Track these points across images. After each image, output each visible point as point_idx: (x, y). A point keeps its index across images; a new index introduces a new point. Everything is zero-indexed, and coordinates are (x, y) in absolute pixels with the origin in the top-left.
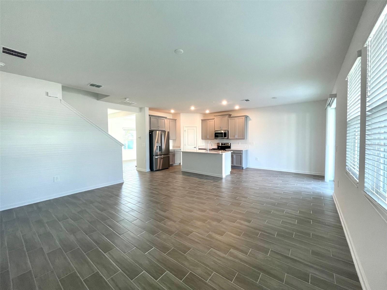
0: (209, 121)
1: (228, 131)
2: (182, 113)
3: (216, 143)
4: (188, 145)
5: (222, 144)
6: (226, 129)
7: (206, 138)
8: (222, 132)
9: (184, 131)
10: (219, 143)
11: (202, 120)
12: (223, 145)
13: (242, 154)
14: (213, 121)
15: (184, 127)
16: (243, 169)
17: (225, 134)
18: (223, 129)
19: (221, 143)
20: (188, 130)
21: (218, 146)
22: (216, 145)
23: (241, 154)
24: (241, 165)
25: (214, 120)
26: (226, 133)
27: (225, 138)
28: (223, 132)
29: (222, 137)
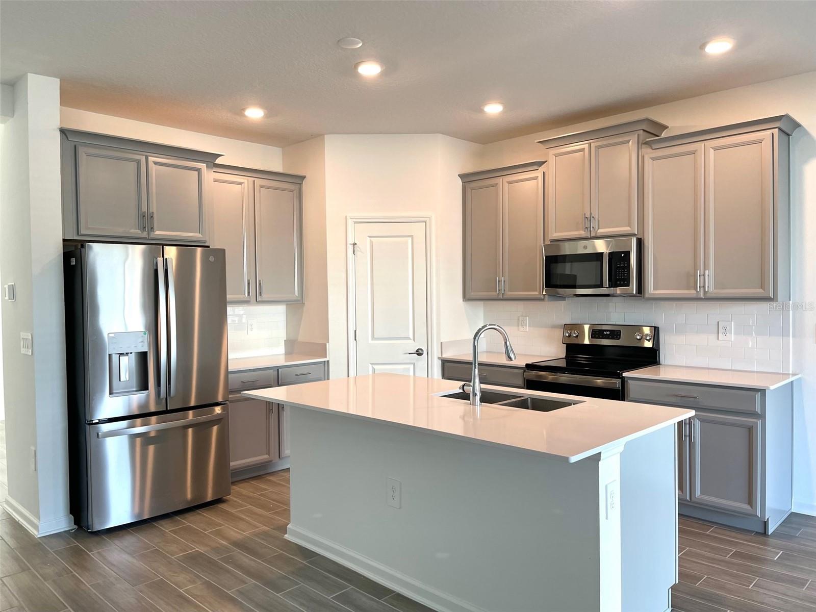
0: (509, 183)
1: (640, 243)
2: (333, 132)
3: (554, 327)
4: (374, 338)
5: (596, 333)
6: (625, 229)
7: (493, 294)
8: (600, 251)
9: (350, 248)
10: (578, 327)
11: (467, 178)
12: (607, 337)
13: (762, 416)
14: (536, 178)
15: (350, 222)
16: (765, 533)
17: (619, 260)
18: (601, 231)
19: (592, 325)
20: (372, 243)
21: (573, 349)
22: (559, 334)
23: (754, 415)
24: (750, 501)
25: (543, 168)
26: (628, 254)
27: (619, 290)
28: (601, 246)
29: (601, 286)
